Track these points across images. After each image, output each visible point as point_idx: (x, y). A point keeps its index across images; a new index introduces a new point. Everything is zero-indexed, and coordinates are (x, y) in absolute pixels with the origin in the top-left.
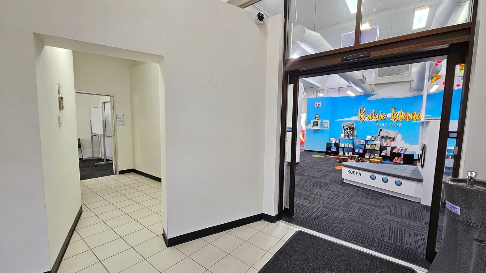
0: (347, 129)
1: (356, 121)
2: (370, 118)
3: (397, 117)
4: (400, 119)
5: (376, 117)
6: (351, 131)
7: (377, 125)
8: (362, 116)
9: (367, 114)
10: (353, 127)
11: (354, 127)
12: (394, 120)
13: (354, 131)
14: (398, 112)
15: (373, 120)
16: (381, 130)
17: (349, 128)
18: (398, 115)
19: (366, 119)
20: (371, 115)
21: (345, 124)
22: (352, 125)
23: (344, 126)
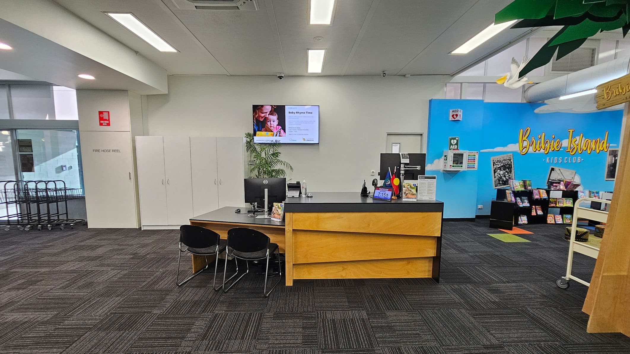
0: (500, 168)
1: (514, 153)
2: (537, 147)
3: (575, 146)
4: (579, 149)
5: (546, 145)
6: (507, 172)
7: (548, 160)
8: (525, 144)
9: (533, 139)
10: (509, 165)
11: (511, 166)
12: (572, 152)
13: (511, 171)
14: (578, 138)
15: (542, 151)
16: (553, 169)
17: (502, 166)
18: (576, 143)
19: (531, 150)
20: (539, 141)
21: (496, 158)
22: (508, 160)
23: (495, 162)
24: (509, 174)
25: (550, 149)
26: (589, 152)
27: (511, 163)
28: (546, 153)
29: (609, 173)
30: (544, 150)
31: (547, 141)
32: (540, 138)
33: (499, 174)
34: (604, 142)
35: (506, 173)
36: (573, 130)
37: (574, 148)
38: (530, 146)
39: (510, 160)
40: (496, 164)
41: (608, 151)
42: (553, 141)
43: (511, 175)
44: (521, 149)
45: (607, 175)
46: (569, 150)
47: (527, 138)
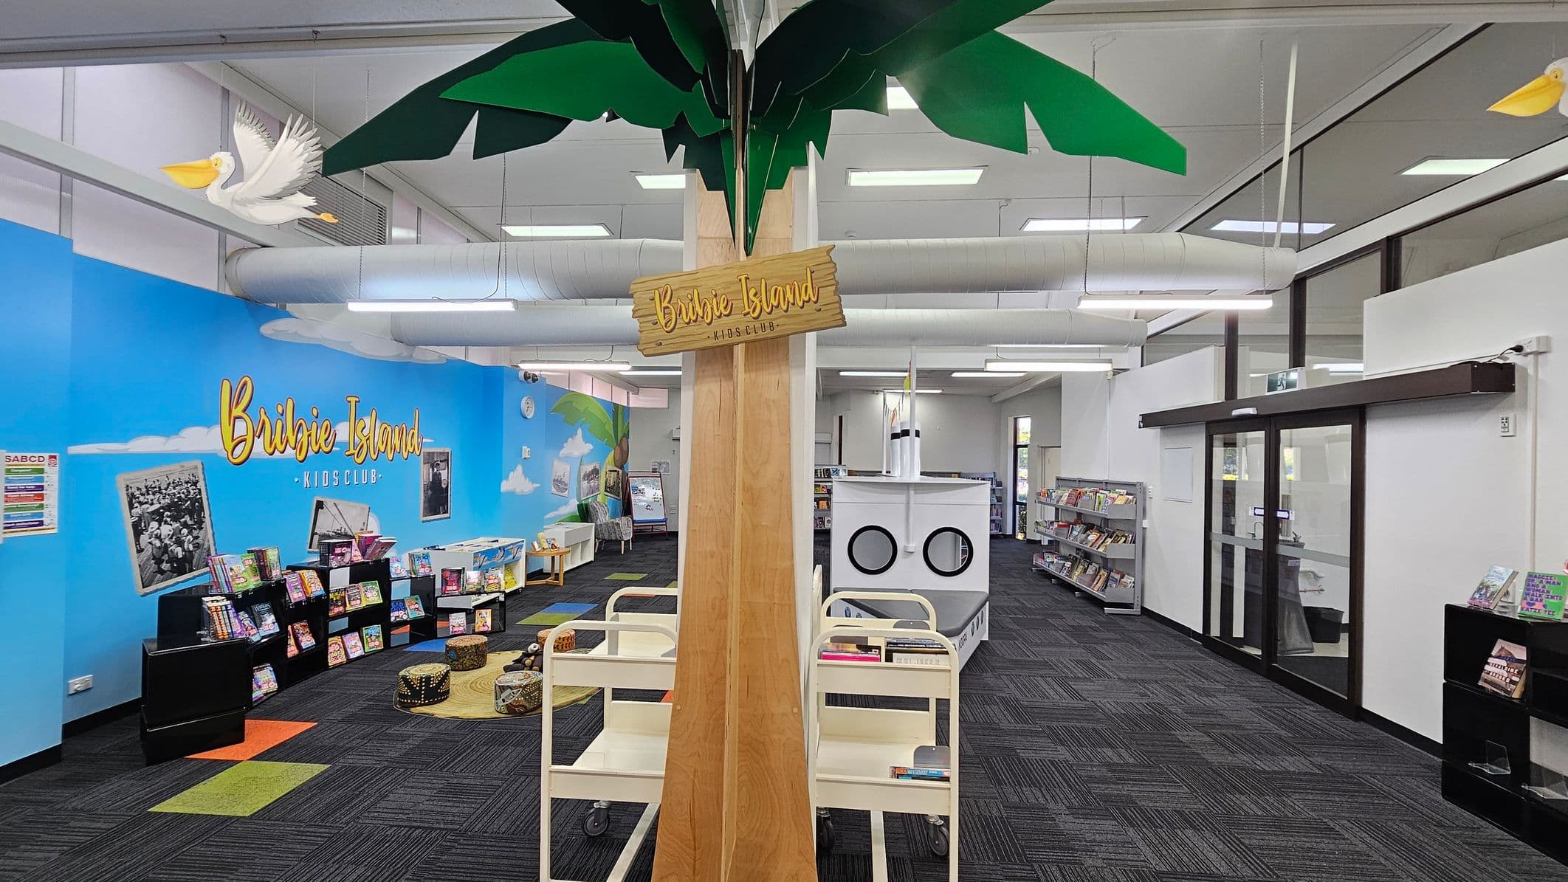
0: (158, 516)
1: (207, 459)
2: (277, 440)
3: (364, 440)
4: (371, 449)
5: (299, 436)
6: (185, 525)
7: (306, 479)
8: (241, 428)
9: (263, 417)
10: (194, 500)
11: (201, 503)
12: (358, 456)
13: (200, 523)
14: (367, 420)
15: (289, 451)
16: (320, 505)
17: (167, 508)
18: (365, 432)
19: (260, 448)
20: (279, 424)
21: (140, 478)
22: (187, 483)
23: (137, 493)
24: (195, 533)
25: (310, 448)
26: (390, 457)
27: (200, 493)
28: (301, 458)
29: (427, 505)
30: (294, 449)
31: (301, 425)
32: (282, 415)
33: (158, 537)
34: (413, 433)
35: (185, 531)
36: (357, 399)
37: (362, 446)
38: (256, 438)
39: (195, 484)
40: (142, 499)
41: (422, 454)
42: (314, 424)
43: (201, 534)
44: (230, 445)
45: (425, 508)
46: (352, 451)
47: (244, 411)
